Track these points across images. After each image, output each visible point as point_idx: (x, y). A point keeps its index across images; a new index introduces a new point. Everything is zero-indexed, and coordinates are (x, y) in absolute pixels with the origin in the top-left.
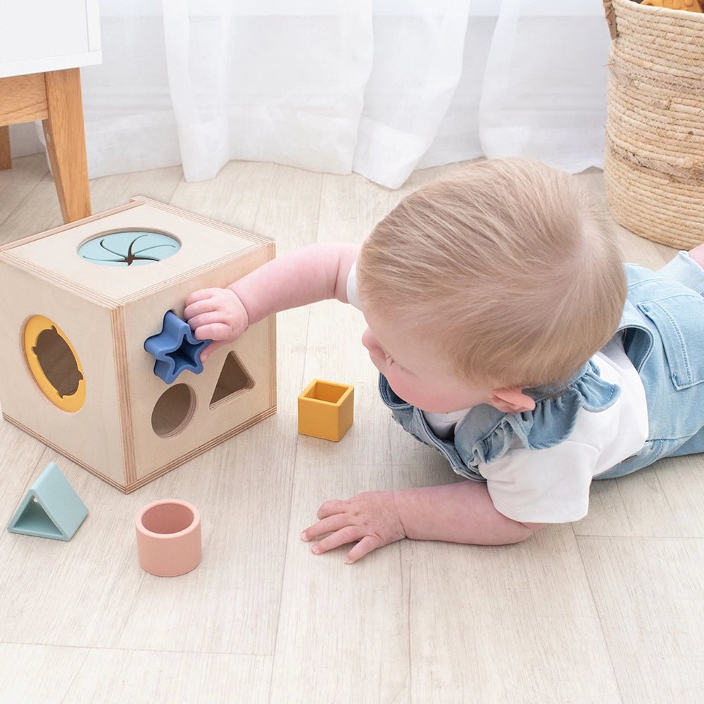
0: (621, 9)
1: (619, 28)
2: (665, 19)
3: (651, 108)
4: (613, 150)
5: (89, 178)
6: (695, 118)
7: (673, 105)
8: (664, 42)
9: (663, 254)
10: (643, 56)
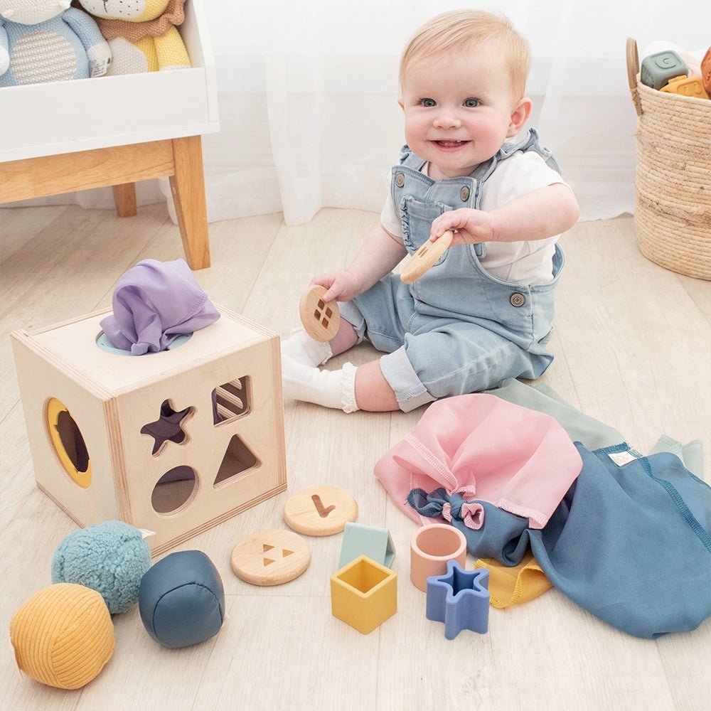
0: (644, 94)
1: (643, 108)
2: (679, 103)
3: (670, 169)
4: (641, 200)
5: (208, 222)
6: (705, 177)
7: (688, 167)
8: (678, 119)
9: (682, 282)
10: (663, 129)
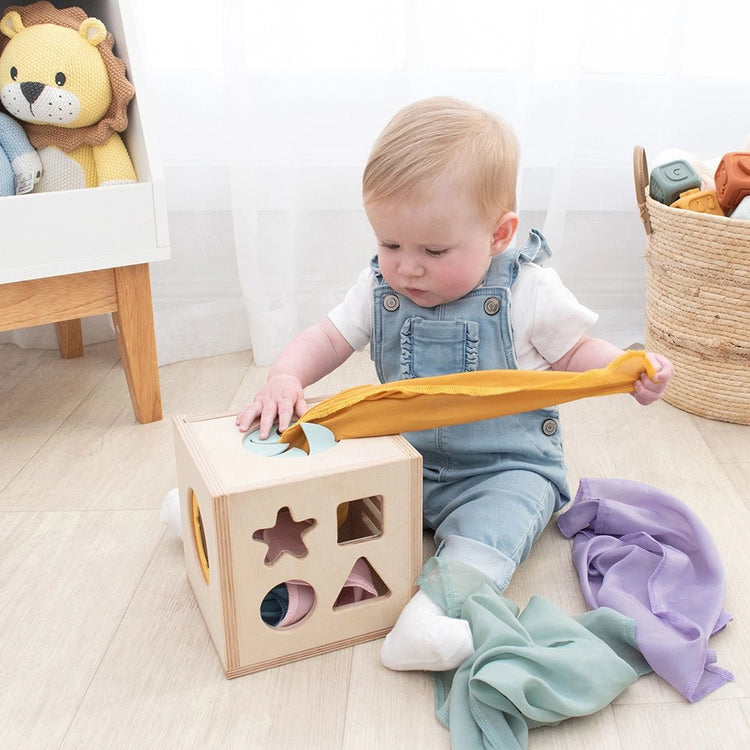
0: (653, 210)
1: (653, 226)
2: (691, 220)
3: (683, 295)
4: (652, 331)
5: (159, 365)
6: (720, 304)
7: (701, 293)
8: (691, 239)
9: (697, 424)
10: (675, 250)
